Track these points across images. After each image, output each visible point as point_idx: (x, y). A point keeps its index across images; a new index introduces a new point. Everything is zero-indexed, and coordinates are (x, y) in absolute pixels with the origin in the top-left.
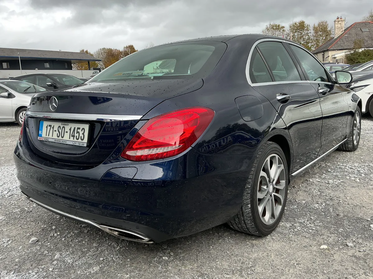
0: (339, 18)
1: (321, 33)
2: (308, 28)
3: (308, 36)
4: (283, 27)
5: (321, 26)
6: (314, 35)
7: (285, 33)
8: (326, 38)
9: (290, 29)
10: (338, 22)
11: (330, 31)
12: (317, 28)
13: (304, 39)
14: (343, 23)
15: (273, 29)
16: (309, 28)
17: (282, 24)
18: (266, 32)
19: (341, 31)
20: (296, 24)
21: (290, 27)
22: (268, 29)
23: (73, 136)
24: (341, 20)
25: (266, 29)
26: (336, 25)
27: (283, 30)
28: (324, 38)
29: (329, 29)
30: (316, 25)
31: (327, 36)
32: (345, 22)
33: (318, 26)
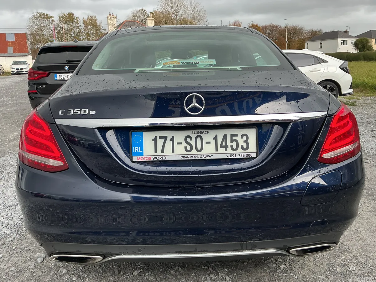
0: (111, 15)
1: (91, 27)
2: (77, 20)
3: (79, 28)
4: (52, 17)
5: (90, 19)
6: (85, 28)
7: (54, 23)
8: (96, 32)
9: (59, 20)
10: (110, 18)
11: (99, 26)
12: (86, 22)
13: (75, 31)
14: (115, 20)
15: (41, 17)
16: (79, 21)
17: (50, 14)
18: (34, 20)
19: (114, 27)
20: (64, 15)
21: (59, 17)
22: (35, 17)
23: (226, 147)
24: (112, 16)
25: (32, 16)
26: (109, 21)
27: (52, 20)
28: (95, 32)
29: (98, 24)
30: (86, 19)
31: (97, 30)
32: (117, 19)
33: (88, 20)
